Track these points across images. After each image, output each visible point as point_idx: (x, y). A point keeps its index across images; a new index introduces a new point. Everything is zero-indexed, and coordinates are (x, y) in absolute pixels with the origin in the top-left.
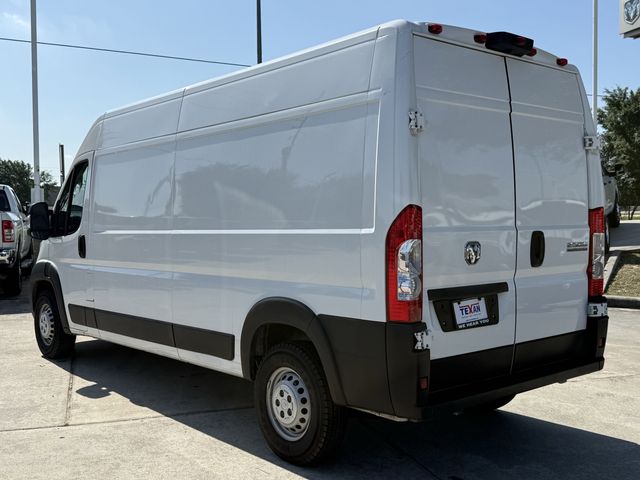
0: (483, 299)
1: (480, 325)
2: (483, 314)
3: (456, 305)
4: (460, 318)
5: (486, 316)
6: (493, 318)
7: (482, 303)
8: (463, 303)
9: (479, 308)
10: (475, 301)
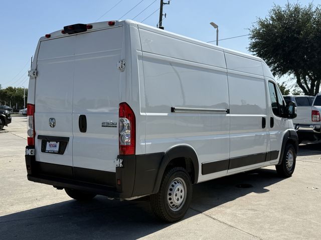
0: (59, 143)
1: (54, 153)
2: (57, 149)
3: (48, 142)
4: (48, 148)
5: (58, 150)
6: (61, 151)
7: (58, 144)
8: (51, 143)
9: (56, 146)
10: (55, 143)
